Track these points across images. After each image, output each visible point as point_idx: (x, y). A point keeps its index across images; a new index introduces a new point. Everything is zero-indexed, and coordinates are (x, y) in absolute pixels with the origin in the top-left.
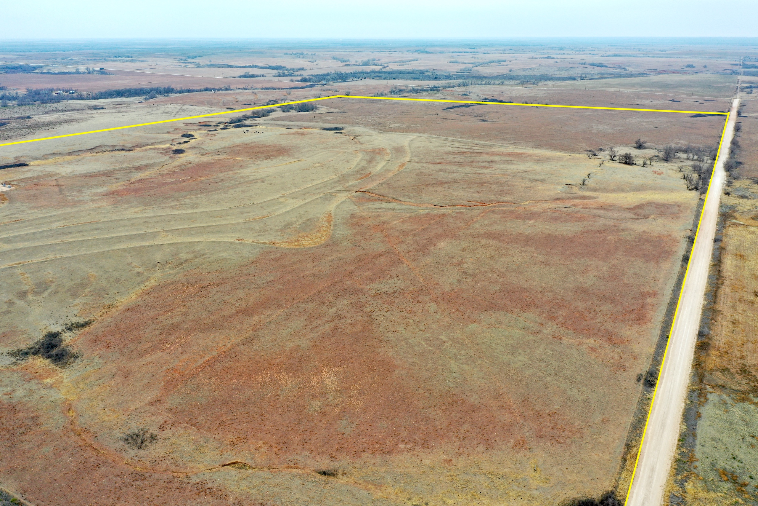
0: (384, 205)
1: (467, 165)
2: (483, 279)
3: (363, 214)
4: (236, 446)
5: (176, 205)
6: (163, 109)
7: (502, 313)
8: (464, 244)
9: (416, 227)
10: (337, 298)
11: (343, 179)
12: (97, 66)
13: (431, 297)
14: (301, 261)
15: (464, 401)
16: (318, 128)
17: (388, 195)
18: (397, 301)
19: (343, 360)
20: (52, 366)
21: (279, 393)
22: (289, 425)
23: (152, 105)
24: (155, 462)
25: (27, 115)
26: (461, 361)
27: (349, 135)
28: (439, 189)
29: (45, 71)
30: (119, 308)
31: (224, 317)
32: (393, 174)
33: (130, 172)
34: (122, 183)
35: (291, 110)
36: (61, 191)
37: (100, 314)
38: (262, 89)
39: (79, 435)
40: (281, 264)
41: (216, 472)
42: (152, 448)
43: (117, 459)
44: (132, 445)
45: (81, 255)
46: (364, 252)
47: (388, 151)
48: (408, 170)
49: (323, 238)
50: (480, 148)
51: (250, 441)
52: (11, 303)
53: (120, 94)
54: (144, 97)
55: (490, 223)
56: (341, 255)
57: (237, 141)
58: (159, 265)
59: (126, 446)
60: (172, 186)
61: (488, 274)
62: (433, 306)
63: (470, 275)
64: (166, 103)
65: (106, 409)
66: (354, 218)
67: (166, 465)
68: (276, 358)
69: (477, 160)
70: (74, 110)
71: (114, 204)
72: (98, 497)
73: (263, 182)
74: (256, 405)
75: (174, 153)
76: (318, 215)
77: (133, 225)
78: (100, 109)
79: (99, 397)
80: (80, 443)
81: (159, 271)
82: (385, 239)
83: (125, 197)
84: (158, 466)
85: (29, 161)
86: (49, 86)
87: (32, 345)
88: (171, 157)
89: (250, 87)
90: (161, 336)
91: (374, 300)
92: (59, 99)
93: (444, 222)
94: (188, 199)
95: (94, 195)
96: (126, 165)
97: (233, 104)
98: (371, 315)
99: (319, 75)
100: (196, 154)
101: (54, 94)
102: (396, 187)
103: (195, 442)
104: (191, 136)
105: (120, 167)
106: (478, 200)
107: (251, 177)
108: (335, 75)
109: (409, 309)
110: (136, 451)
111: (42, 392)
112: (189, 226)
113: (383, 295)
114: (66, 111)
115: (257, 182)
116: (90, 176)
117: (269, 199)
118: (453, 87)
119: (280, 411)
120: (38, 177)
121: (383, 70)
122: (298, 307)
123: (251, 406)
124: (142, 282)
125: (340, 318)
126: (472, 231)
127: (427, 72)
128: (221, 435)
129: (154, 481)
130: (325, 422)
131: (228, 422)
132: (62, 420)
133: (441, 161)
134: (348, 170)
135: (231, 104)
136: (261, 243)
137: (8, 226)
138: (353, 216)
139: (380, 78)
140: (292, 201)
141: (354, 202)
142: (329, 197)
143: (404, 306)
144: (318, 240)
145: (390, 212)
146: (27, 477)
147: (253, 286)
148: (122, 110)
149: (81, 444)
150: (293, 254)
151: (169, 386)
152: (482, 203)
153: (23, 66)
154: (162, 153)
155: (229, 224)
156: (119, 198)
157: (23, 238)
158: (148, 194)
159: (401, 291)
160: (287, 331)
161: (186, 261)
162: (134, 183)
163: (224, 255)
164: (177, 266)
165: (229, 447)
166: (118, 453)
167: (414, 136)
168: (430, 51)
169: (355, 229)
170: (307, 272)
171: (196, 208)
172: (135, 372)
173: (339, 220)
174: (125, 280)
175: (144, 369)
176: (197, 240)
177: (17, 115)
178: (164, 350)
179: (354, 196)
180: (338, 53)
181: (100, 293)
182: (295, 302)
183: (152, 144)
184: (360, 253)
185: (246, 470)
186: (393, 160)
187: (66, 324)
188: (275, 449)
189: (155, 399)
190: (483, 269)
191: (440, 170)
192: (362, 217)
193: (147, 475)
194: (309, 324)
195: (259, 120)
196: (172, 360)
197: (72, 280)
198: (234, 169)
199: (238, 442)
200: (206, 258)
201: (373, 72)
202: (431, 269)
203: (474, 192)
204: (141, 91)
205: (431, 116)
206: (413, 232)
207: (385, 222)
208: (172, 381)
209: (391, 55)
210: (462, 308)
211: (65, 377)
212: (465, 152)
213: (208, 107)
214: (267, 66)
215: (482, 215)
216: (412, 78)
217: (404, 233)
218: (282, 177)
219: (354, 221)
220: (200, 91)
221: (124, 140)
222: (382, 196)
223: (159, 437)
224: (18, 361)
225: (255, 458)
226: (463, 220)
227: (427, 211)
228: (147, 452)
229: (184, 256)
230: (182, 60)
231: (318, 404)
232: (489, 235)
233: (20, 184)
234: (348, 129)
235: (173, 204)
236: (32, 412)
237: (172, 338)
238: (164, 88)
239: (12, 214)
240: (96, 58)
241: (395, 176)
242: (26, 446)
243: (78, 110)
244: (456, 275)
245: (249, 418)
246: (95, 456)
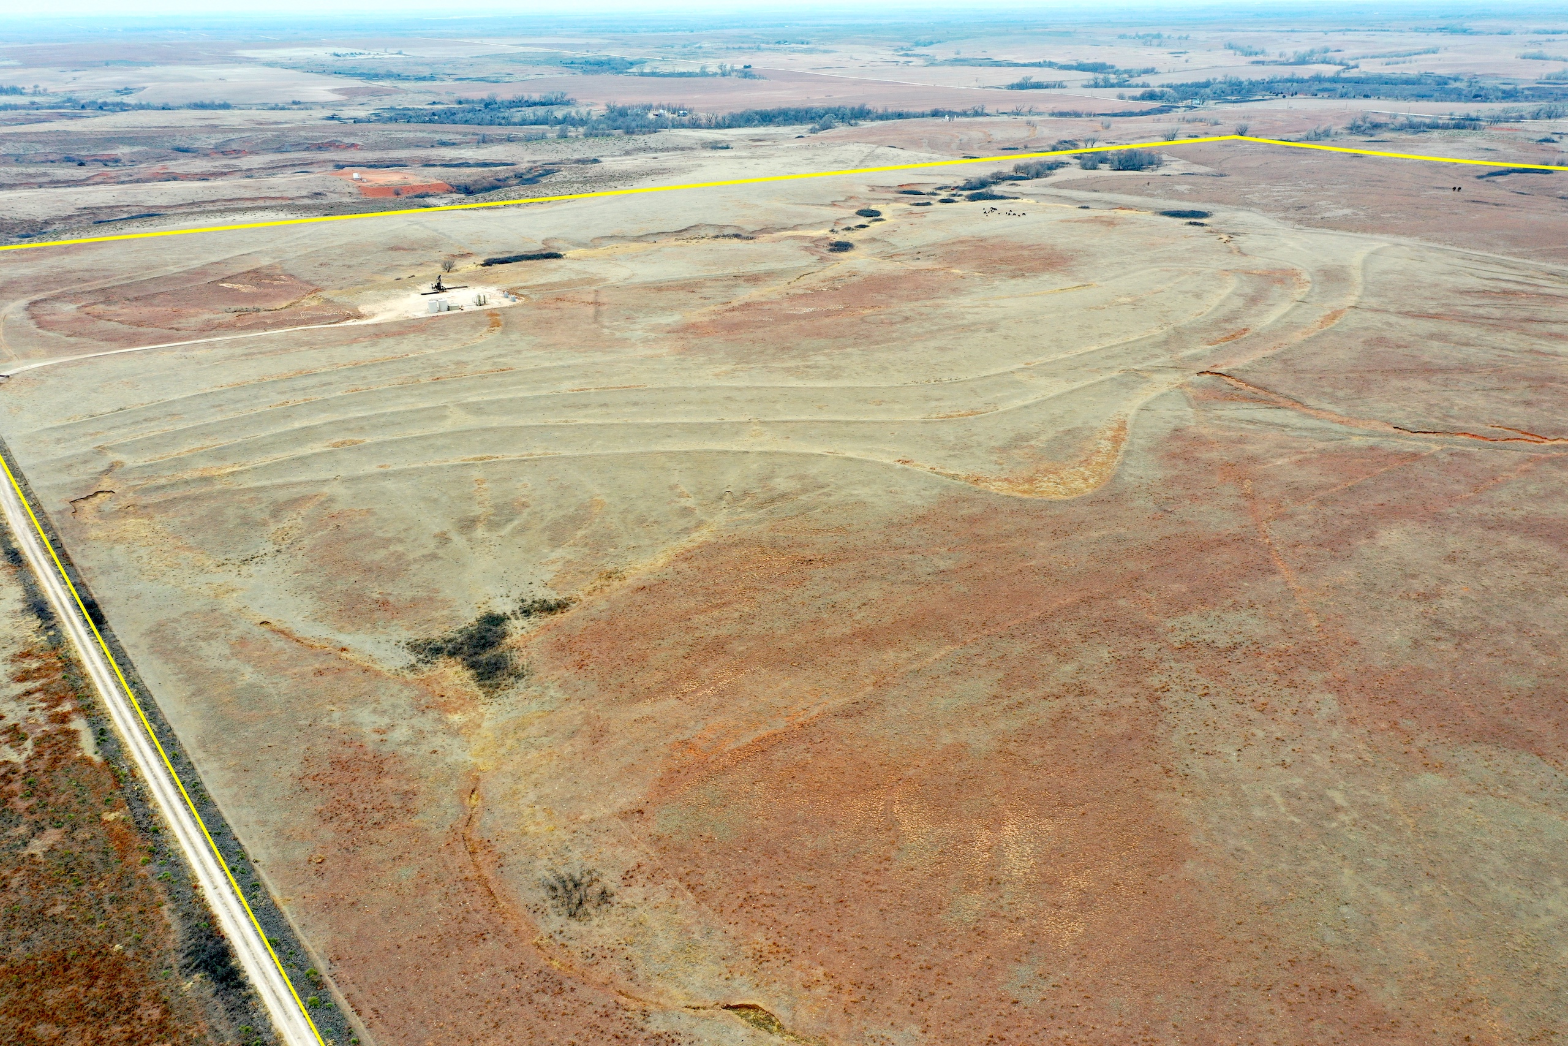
0: (1262, 414)
1: (1510, 328)
2: (1489, 649)
3: (1204, 431)
4: (765, 965)
5: (797, 367)
6: (837, 152)
7: (1525, 758)
8: (1454, 543)
9: (1333, 480)
10: (1085, 638)
11: (1178, 337)
12: (738, 62)
13: (1329, 675)
14: (1025, 532)
15: (1354, 993)
16: (1149, 209)
17: (1280, 390)
18: (1235, 671)
19: (1063, 804)
20: (473, 688)
21: (893, 853)
22: (894, 943)
23: (818, 144)
24: (592, 957)
25: (593, 156)
26: (1374, 874)
27: (1218, 232)
28: (1420, 384)
29: (647, 70)
30: (629, 581)
31: (822, 641)
32: (1305, 337)
33: (735, 286)
34: (712, 308)
35: (1101, 165)
36: (597, 316)
37: (590, 588)
38: (1053, 114)
39: (473, 853)
40: (979, 532)
41: (704, 1019)
42: (596, 921)
43: (524, 928)
44: (560, 904)
45: (590, 456)
46: (1183, 529)
47: (1306, 276)
48: (1345, 329)
49: (1091, 481)
50: (1557, 285)
51: (796, 962)
52: (444, 539)
53: (766, 118)
54: (810, 126)
55: (1542, 493)
56: (1123, 530)
57: (964, 231)
58: (728, 497)
59: (550, 902)
60: (803, 322)
61: (1506, 637)
62: (1329, 704)
63: (1453, 633)
64: (846, 139)
65: (537, 807)
66: (1178, 438)
67: (611, 970)
68: (909, 765)
69: (1542, 315)
70: (675, 149)
71: (680, 354)
72: (461, 1009)
73: (991, 330)
74: (834, 873)
75: (831, 250)
76: (1095, 423)
77: (703, 402)
78: (722, 148)
79: (534, 776)
80: (471, 872)
81: (725, 511)
82: (1242, 502)
83: (705, 340)
84: (595, 967)
85: (567, 249)
86: (645, 100)
87: (452, 635)
88: (822, 259)
89: (1026, 109)
90: (686, 661)
91: (1177, 661)
92: (659, 125)
93: (1411, 475)
94: (825, 354)
95: (653, 329)
96: (731, 270)
97: (980, 148)
98: (1158, 698)
99: (1187, 85)
100: (873, 255)
101: (651, 116)
102: (1303, 371)
103: (685, 931)
104: (874, 215)
105: (720, 272)
106: (1524, 426)
107: (968, 317)
108: (1224, 86)
109: (1262, 700)
110: (563, 919)
111: (438, 741)
112: (811, 418)
113: (1203, 649)
114: (661, 150)
115: (978, 330)
116: (659, 288)
117: (993, 371)
118: (1521, 118)
119: (885, 900)
120: (568, 284)
121: (1343, 75)
122: (990, 646)
123: (822, 871)
124: (686, 531)
125: (1082, 691)
126: (1486, 510)
127: (1456, 80)
128: (740, 927)
129: (576, 1005)
130: (978, 957)
131: (764, 900)
132: (453, 810)
133: (1440, 310)
134: (1192, 318)
135: (976, 146)
136: (948, 476)
137: (486, 380)
138: (1177, 433)
139: (1331, 93)
140: (1043, 381)
141: (1188, 400)
142: (1132, 379)
143: (1251, 689)
144: (1079, 484)
145: (1273, 435)
146: (353, 927)
147: (904, 577)
148: (759, 152)
149: (470, 875)
150: (1012, 512)
151: (670, 780)
152: (1531, 433)
153: (614, 59)
154: (806, 249)
155: (893, 422)
156: (695, 341)
157: (503, 407)
158: (751, 336)
159: (1252, 648)
160: (949, 701)
161: (783, 496)
162: (733, 310)
163: (862, 492)
164: (761, 506)
165: (748, 962)
166: (531, 914)
167: (1381, 242)
168: (1475, 29)
169: (1174, 466)
170: (1033, 563)
171: (836, 377)
172: (615, 733)
173: (1141, 441)
174: (656, 522)
175: (633, 730)
176: (817, 450)
177: (576, 156)
178: (684, 694)
179: (1191, 384)
180: (1241, 34)
181: (600, 543)
182: (986, 632)
183: (795, 227)
184: (1171, 530)
185: (771, 1032)
186: (1313, 300)
187: (523, 601)
188: (845, 998)
189: (633, 807)
190: (1493, 622)
191: (1432, 336)
192: (1199, 441)
193: (567, 985)
194: (1005, 693)
195: (1025, 186)
196: (693, 723)
197: (560, 506)
198: (939, 294)
199: (772, 957)
200: (824, 494)
201: (1318, 79)
202: (1348, 599)
203: (1515, 403)
204: (807, 112)
205: (1441, 193)
206: (1321, 494)
207: (1253, 459)
208: (679, 772)
209: (1372, 38)
210: (1408, 724)
211: (488, 716)
212: (1514, 293)
213: (927, 152)
214: (1074, 63)
215: (1524, 467)
216: (1413, 95)
217: (1297, 492)
218: (1037, 322)
219: (1176, 446)
220: (923, 115)
221: (743, 216)
222: (1264, 389)
223: (616, 899)
224: (420, 665)
225: (798, 1006)
226: (1466, 475)
227: (1372, 441)
228: (584, 929)
229: (781, 484)
230: (902, 49)
231: (974, 903)
232: (1531, 527)
233: (532, 296)
234: (1221, 214)
235: (792, 364)
236: (409, 780)
237: (705, 671)
238: (853, 109)
239: (500, 356)
240: (743, 45)
241: (1309, 341)
242: (374, 854)
243: (682, 149)
244: (1411, 626)
245: (811, 902)
246: (486, 911)
